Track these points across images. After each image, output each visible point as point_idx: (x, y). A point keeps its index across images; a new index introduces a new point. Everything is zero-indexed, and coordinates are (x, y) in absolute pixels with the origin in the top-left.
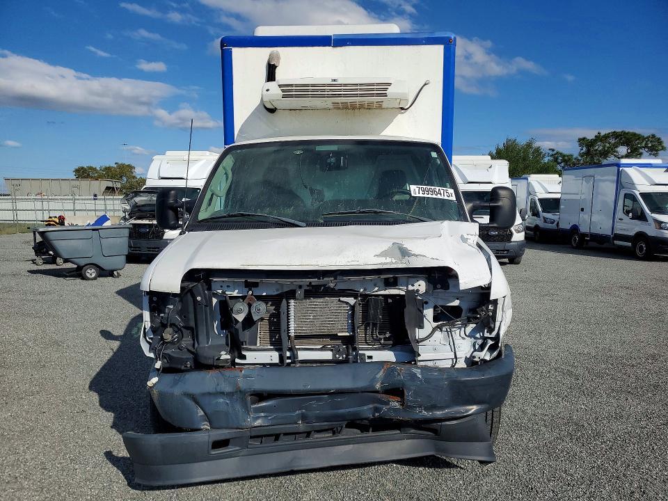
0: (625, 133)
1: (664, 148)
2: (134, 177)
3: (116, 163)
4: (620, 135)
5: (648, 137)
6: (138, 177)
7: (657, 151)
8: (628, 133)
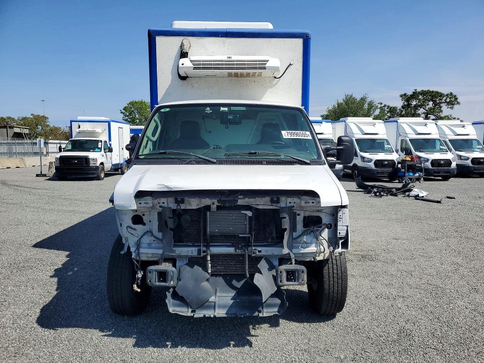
0: (430, 92)
1: (458, 103)
2: (48, 126)
3: (32, 115)
4: (426, 93)
5: (447, 95)
6: (51, 126)
7: (453, 104)
8: (433, 92)
